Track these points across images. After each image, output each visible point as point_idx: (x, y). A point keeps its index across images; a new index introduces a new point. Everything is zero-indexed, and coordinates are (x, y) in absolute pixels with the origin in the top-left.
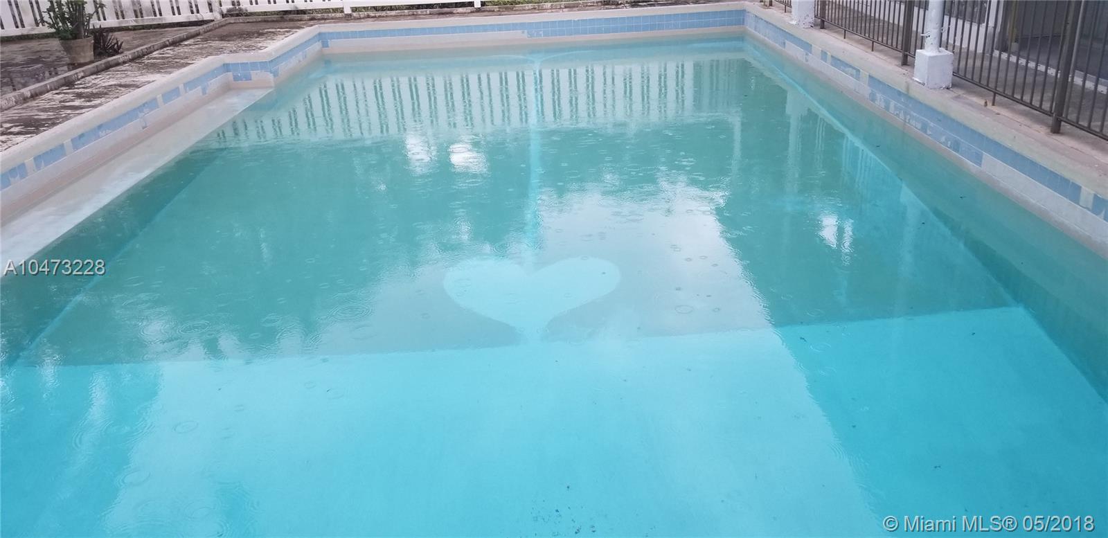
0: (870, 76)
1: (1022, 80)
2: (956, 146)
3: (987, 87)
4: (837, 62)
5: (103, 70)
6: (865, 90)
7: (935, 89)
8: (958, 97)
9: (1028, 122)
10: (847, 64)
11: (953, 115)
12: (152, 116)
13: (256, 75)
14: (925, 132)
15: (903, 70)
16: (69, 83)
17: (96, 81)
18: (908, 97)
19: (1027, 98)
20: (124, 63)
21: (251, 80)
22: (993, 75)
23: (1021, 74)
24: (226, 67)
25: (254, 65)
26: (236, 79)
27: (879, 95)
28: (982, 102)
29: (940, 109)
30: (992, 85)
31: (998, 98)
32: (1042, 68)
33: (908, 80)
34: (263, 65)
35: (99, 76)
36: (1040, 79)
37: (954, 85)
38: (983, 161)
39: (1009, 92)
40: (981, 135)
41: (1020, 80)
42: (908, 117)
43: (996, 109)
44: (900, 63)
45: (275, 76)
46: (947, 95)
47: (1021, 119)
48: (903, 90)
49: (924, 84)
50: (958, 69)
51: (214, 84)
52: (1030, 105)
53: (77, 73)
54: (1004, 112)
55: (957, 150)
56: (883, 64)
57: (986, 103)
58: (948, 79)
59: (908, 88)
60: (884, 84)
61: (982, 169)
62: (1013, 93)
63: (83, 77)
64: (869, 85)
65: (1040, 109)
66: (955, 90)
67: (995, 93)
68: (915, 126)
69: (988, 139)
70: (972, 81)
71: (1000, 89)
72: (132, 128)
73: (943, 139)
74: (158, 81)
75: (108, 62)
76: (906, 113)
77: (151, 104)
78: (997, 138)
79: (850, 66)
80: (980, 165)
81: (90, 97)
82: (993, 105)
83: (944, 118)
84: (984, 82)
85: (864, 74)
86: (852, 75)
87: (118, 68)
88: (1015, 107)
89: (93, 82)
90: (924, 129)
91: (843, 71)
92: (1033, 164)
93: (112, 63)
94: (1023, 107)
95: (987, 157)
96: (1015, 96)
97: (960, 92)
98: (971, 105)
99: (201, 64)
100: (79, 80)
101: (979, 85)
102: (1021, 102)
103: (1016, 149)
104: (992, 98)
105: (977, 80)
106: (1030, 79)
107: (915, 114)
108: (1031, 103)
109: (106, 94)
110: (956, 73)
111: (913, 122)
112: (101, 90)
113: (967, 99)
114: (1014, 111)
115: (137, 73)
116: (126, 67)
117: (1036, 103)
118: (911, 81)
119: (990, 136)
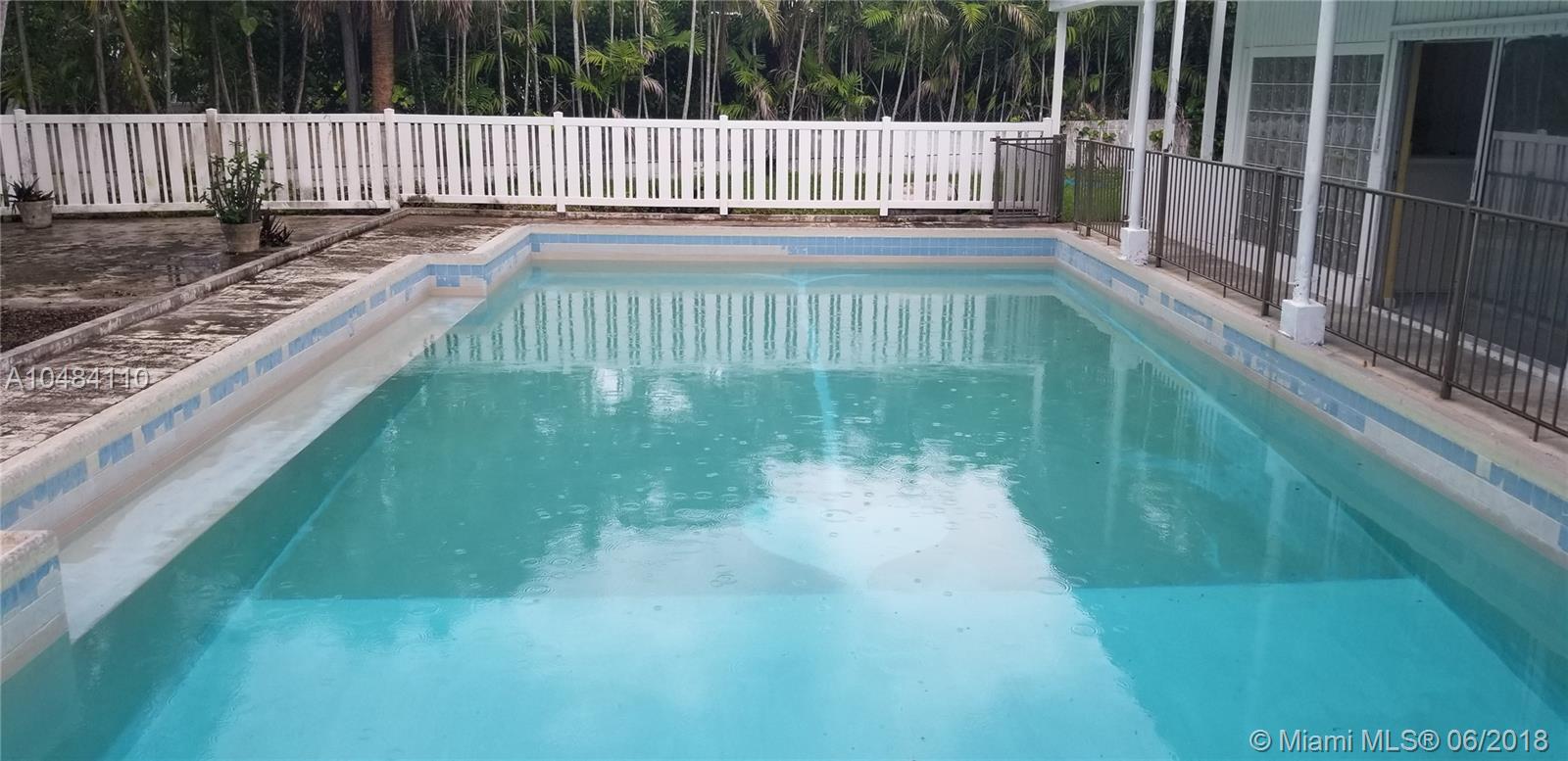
0: (1225, 325)
1: (1406, 341)
2: (1334, 409)
3: (1365, 346)
4: (1182, 307)
5: (282, 263)
6: (1220, 341)
7: (1305, 344)
8: (1332, 355)
9: (1415, 386)
10: (1195, 311)
12: (360, 322)
13: (465, 281)
14: (1297, 393)
15: (1265, 321)
16: (249, 277)
17: (281, 276)
18: (1273, 351)
19: (1412, 360)
20: (303, 256)
21: (458, 285)
22: (1372, 333)
23: (1404, 334)
24: (430, 269)
25: (465, 269)
26: (443, 284)
27: (1237, 349)
28: (1362, 362)
29: (1313, 366)
30: (1371, 344)
31: (1378, 358)
32: (1427, 329)
33: (1273, 332)
34: (476, 270)
35: (281, 271)
36: (1426, 341)
37: (1326, 341)
38: (1366, 427)
39: (1391, 353)
40: (1363, 398)
41: (1403, 340)
42: (1274, 375)
43: (1377, 370)
44: (1260, 313)
45: (488, 283)
46: (1320, 352)
47: (1407, 383)
48: (1267, 343)
49: (1292, 338)
50: (1332, 323)
51: (418, 287)
52: (1416, 368)
53: (256, 266)
54: (1387, 374)
55: (1336, 415)
56: (1240, 313)
57: (1366, 363)
58: (1320, 335)
59: (1274, 341)
60: (1242, 335)
61: (1364, 434)
62: (1396, 354)
63: (262, 271)
64: (1225, 336)
65: (1427, 372)
66: (1328, 346)
67: (1376, 353)
68: (1283, 385)
70: (1348, 338)
71: (1380, 349)
72: (339, 336)
73: (1318, 401)
74: (360, 283)
75: (287, 254)
76: (1271, 370)
77: (356, 310)
78: (1381, 401)
79: (1200, 313)
80: (1363, 431)
81: (286, 295)
82: (1374, 365)
83: (1317, 377)
84: (1362, 340)
85: (1218, 323)
86: (1202, 324)
87: (298, 262)
88: (1398, 369)
89: (277, 277)
90: (1295, 388)
91: (1191, 318)
92: (1424, 430)
93: (291, 256)
94: (1408, 370)
95: (1370, 421)
96: (1399, 357)
97: (1335, 350)
98: (1350, 364)
99: (404, 264)
100: (258, 273)
101: (1356, 342)
102: (1406, 364)
103: (1403, 413)
104: (1372, 358)
105: (1354, 337)
106: (1414, 340)
107: (1282, 372)
108: (1417, 365)
109: (303, 293)
110: (1329, 328)
111: (1280, 381)
112: (292, 287)
113: (1344, 357)
114: (1397, 373)
115: (329, 270)
116: (306, 261)
117: (1423, 365)
118: (1277, 335)
119: (1374, 399)
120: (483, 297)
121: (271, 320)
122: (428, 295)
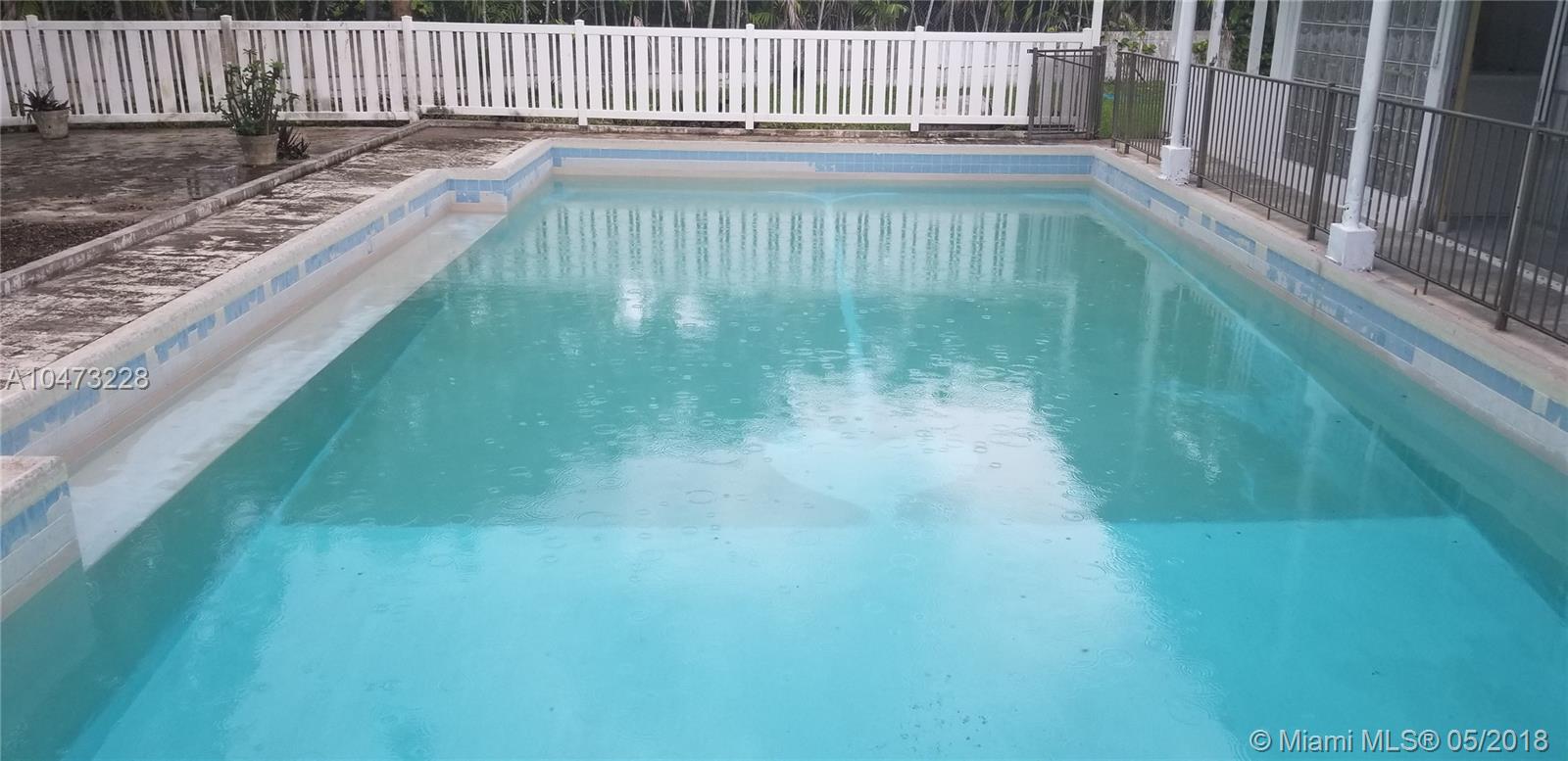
0: (1269, 250)
2: (1381, 339)
3: (1417, 273)
4: (1223, 229)
5: (299, 177)
6: (1262, 265)
7: (1353, 271)
8: (1382, 282)
9: (1471, 317)
10: (1237, 234)
11: (1377, 302)
12: (378, 239)
13: (486, 196)
14: (1342, 321)
15: (1312, 246)
16: (266, 191)
17: (299, 191)
18: (1319, 277)
19: (1467, 289)
20: (321, 169)
21: (478, 201)
22: (1425, 260)
24: (450, 184)
25: (485, 185)
26: (461, 200)
27: (1280, 274)
28: (1412, 290)
29: (1361, 293)
30: (1423, 270)
31: (1430, 286)
32: (1473, 252)
33: (1320, 258)
34: (497, 185)
35: (299, 185)
37: (1375, 268)
38: (1415, 357)
39: (1444, 280)
40: (1414, 328)
42: (1319, 302)
43: (1429, 299)
44: (1305, 237)
45: (509, 199)
46: (1368, 279)
47: (1461, 313)
48: (1313, 268)
49: (1340, 264)
50: (1382, 248)
51: (437, 203)
52: (1470, 297)
53: (273, 180)
54: (1438, 303)
55: (1383, 345)
56: (1285, 237)
57: (1416, 291)
58: (1369, 260)
59: (1319, 267)
60: (1287, 260)
61: (1413, 366)
62: (1450, 282)
63: (279, 185)
64: (1268, 261)
65: (1482, 302)
66: (1376, 273)
67: (1427, 280)
68: (1329, 312)
69: (1421, 332)
70: (1398, 264)
71: (1434, 276)
72: (358, 252)
73: (1364, 330)
74: (379, 198)
75: (305, 167)
76: (1316, 297)
77: (375, 226)
78: (1431, 332)
79: (1243, 236)
80: (1411, 362)
81: (303, 210)
82: (1425, 293)
83: (1365, 305)
84: (1413, 267)
85: (1262, 248)
86: (1244, 247)
87: (315, 175)
88: (1451, 298)
89: (295, 191)
90: (1340, 316)
91: (1232, 241)
92: (1477, 363)
93: (309, 169)
94: (1464, 300)
95: (1419, 352)
96: (1452, 285)
97: (1384, 277)
98: (1400, 292)
99: (422, 178)
100: (275, 187)
101: (1407, 269)
102: (1460, 293)
103: (1456, 344)
104: (1423, 285)
105: (1405, 264)
106: (1459, 267)
107: (1328, 299)
108: (1472, 295)
109: (320, 208)
110: (1378, 254)
111: (1325, 308)
112: (309, 202)
113: (1392, 285)
114: (1450, 302)
115: (347, 185)
116: (324, 174)
117: (1478, 295)
118: (1324, 260)
119: (1423, 330)
120: (501, 213)
121: (288, 236)
122: (448, 211)
